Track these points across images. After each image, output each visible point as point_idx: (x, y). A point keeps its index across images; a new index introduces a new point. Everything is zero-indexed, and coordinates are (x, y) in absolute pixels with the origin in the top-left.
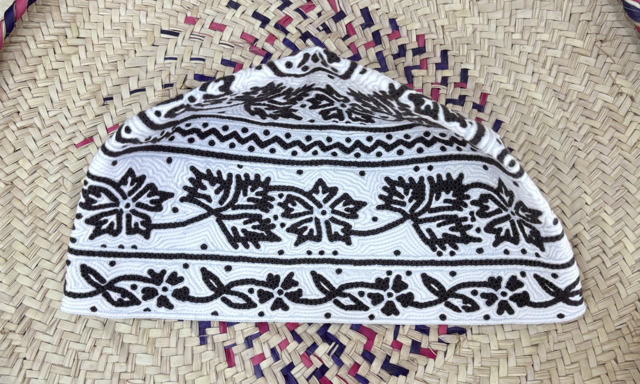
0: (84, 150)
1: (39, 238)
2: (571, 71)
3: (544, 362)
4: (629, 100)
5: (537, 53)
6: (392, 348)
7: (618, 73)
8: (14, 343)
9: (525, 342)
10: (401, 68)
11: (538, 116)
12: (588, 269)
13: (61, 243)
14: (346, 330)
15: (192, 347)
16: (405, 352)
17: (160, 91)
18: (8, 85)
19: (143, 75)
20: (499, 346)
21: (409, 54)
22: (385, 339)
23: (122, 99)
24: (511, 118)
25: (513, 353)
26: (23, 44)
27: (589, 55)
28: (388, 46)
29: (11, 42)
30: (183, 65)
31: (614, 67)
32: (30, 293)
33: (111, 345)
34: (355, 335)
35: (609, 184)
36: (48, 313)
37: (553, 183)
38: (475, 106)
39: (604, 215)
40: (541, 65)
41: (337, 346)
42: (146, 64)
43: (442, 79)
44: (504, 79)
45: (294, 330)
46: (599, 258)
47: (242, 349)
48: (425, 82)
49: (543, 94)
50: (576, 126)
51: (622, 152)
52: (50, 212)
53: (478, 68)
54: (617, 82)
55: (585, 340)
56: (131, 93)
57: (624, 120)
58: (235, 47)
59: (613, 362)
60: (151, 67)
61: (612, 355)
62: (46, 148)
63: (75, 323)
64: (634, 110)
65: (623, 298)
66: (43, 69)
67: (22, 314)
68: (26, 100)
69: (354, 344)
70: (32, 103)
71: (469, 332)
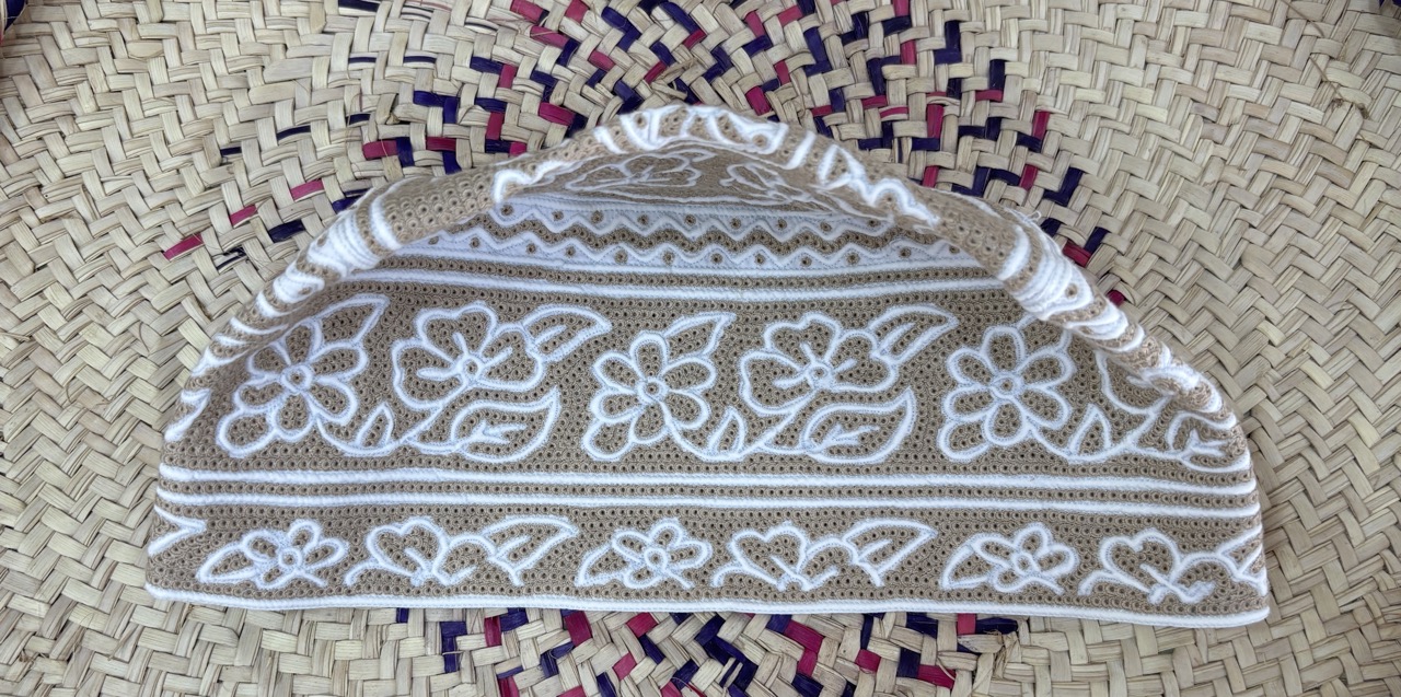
0: (182, 262)
1: (92, 454)
2: (1229, 57)
3: (1188, 688)
4: (1356, 116)
5: (1154, 20)
6: (857, 668)
7: (1331, 58)
8: (48, 680)
9: (1146, 645)
10: (860, 64)
11: (1160, 158)
12: (1278, 484)
13: (139, 464)
14: (757, 629)
15: (429, 678)
16: (887, 674)
17: (342, 130)
18: (15, 129)
19: (303, 97)
20: (1089, 656)
21: (876, 31)
22: (842, 649)
23: (260, 150)
24: (1102, 164)
25: (1120, 670)
26: (46, 40)
27: (1268, 21)
28: (829, 17)
29: (18, 37)
30: (389, 72)
31: (1322, 44)
32: (77, 571)
33: (254, 679)
34: (777, 642)
35: (1320, 298)
36: (118, 614)
37: (1196, 300)
38: (1023, 140)
39: (1309, 367)
40: (1163, 45)
41: (740, 666)
42: (308, 75)
43: (949, 84)
44: (1085, 79)
45: (645, 635)
46: (1300, 459)
47: (535, 680)
48: (911, 90)
49: (1169, 111)
50: (1243, 177)
51: (1346, 229)
52: (115, 397)
53: (1027, 57)
54: (1330, 78)
55: (1276, 637)
56: (280, 136)
57: (1346, 160)
58: (500, 30)
59: (1338, 683)
60: (320, 80)
61: (1334, 668)
62: (102, 261)
63: (176, 633)
64: (1369, 137)
65: (1354, 544)
66: (89, 92)
67: (62, 618)
68: (55, 160)
69: (775, 660)
70: (68, 164)
71: (1023, 628)
